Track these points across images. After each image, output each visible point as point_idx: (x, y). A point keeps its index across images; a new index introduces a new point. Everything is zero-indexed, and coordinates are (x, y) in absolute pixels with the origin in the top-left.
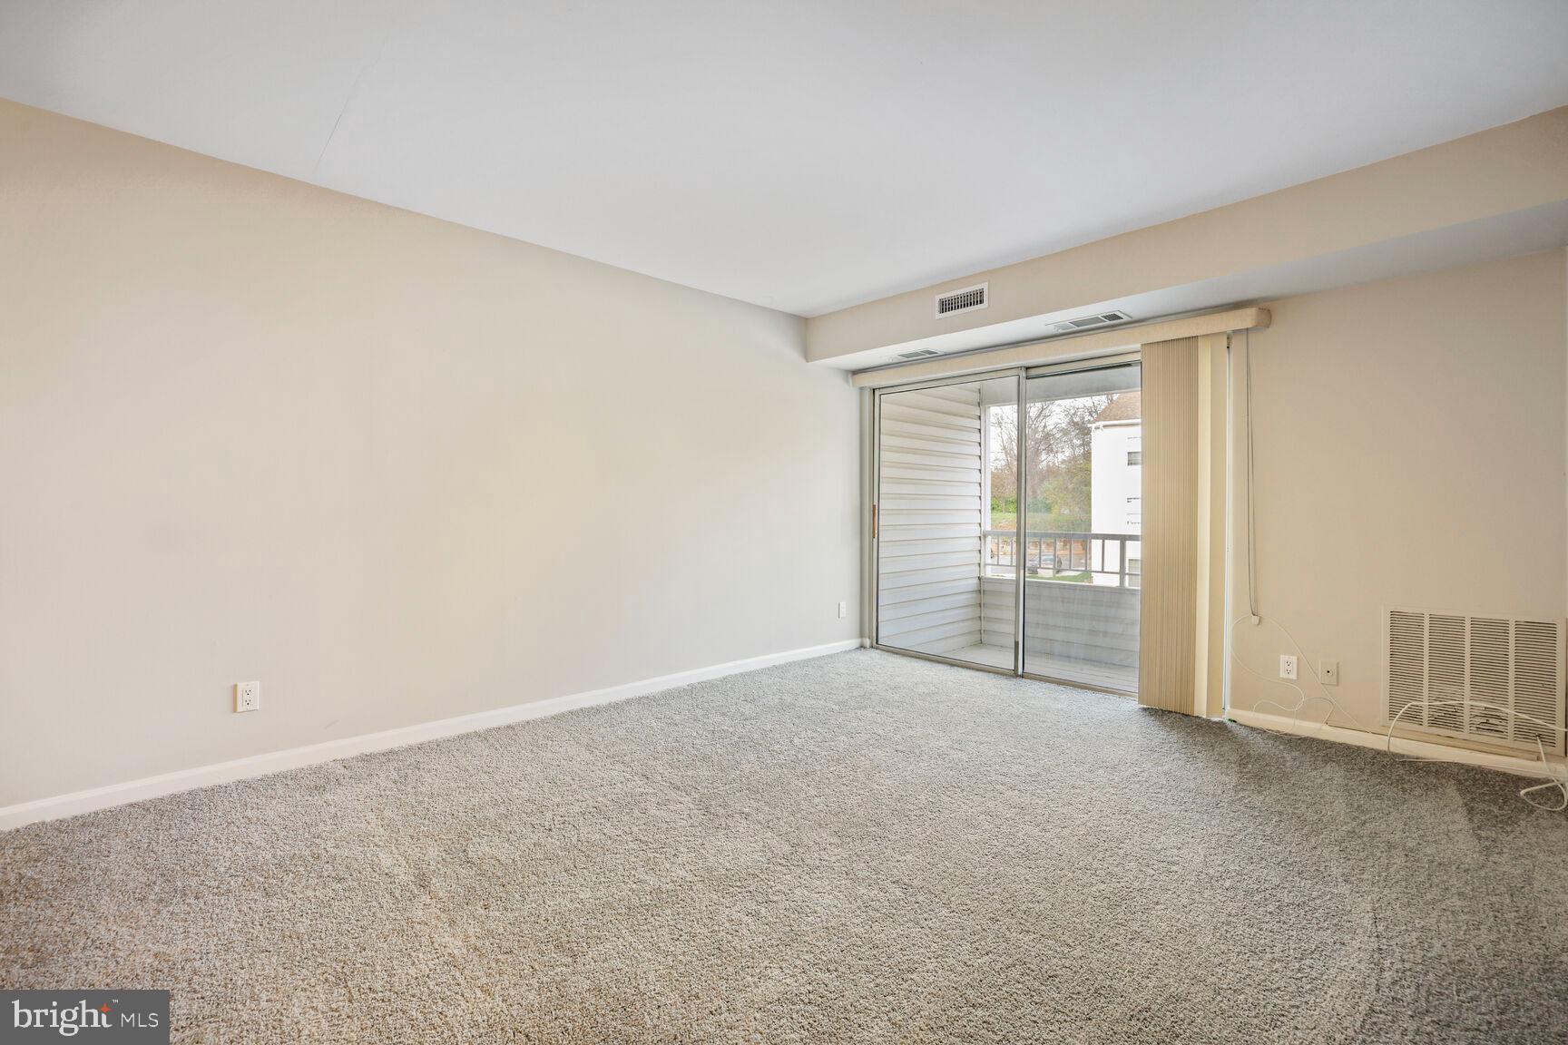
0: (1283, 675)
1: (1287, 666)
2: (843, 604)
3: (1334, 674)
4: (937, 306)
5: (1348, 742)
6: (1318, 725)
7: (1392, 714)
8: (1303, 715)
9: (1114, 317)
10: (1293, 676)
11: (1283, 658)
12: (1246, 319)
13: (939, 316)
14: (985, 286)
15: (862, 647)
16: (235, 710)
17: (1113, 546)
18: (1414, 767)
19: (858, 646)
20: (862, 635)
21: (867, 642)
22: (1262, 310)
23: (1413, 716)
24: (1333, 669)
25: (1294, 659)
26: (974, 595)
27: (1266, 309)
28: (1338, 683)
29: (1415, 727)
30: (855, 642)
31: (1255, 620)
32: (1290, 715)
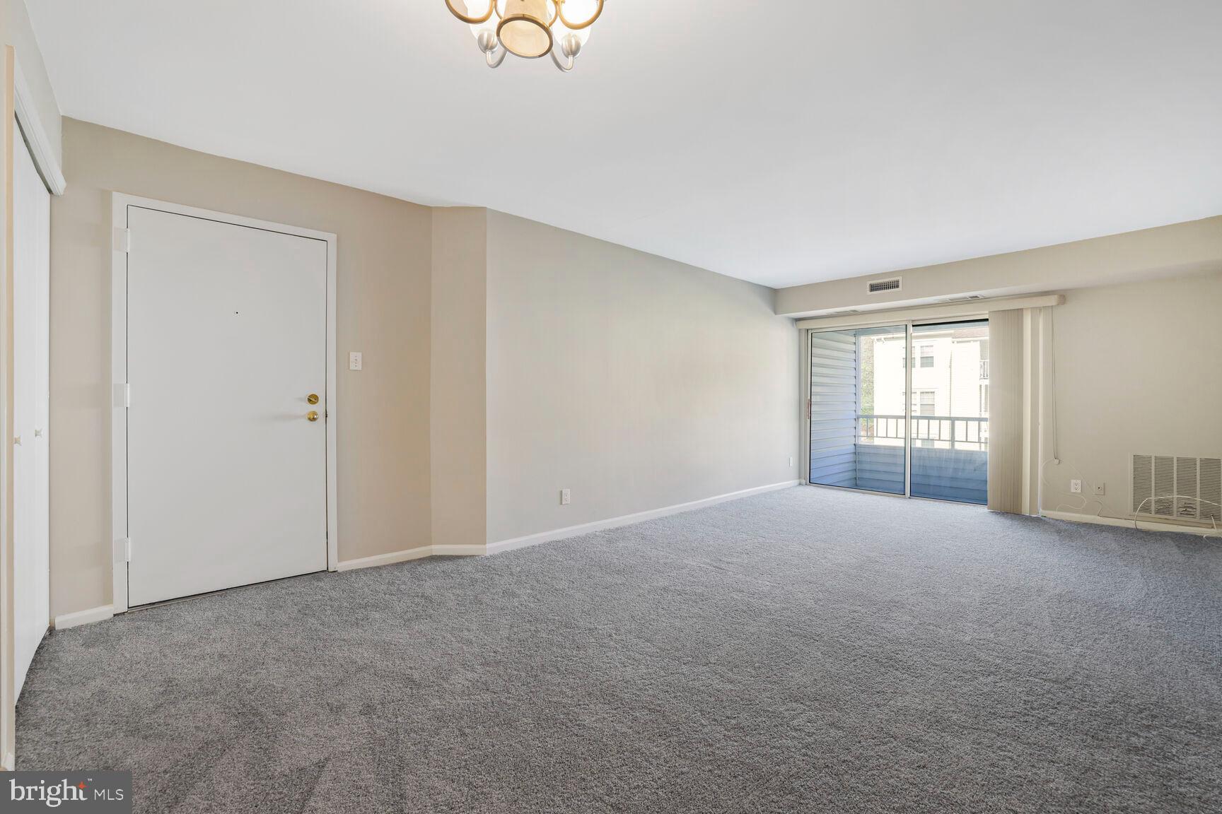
0: (1073, 490)
1: (1075, 486)
2: (791, 458)
3: (1103, 489)
4: (868, 287)
5: (1111, 524)
6: (1093, 517)
7: (1135, 509)
8: (1086, 512)
9: (976, 297)
10: (1079, 491)
11: (1073, 481)
12: (1052, 301)
13: (869, 293)
14: (900, 278)
15: (800, 484)
16: (561, 503)
17: (946, 425)
18: (1148, 533)
19: (796, 484)
20: (800, 478)
21: (803, 481)
22: (1061, 296)
23: (1146, 509)
24: (1102, 486)
25: (1079, 482)
26: (852, 455)
27: (1063, 296)
28: (1104, 494)
29: (1148, 515)
30: (797, 482)
31: (1057, 461)
32: (1077, 512)
